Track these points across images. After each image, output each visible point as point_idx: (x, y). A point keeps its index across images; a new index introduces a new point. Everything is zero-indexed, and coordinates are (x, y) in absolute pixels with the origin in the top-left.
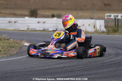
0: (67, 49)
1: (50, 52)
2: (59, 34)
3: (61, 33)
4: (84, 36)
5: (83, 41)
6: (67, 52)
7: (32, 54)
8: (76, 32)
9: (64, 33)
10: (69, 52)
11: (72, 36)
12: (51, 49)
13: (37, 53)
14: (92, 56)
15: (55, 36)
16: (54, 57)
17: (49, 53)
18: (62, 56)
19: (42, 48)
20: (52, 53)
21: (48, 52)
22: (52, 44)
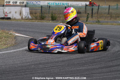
0: (68, 44)
1: (50, 46)
2: (59, 28)
3: (61, 27)
4: (86, 30)
5: (85, 36)
6: (67, 47)
7: (32, 49)
8: (78, 27)
9: (65, 27)
10: (69, 47)
11: (74, 31)
12: (50, 44)
13: (37, 48)
14: (94, 51)
15: (56, 30)
16: (54, 52)
17: (49, 48)
18: (62, 51)
19: (42, 42)
20: (52, 48)
21: (48, 46)
22: (52, 39)
